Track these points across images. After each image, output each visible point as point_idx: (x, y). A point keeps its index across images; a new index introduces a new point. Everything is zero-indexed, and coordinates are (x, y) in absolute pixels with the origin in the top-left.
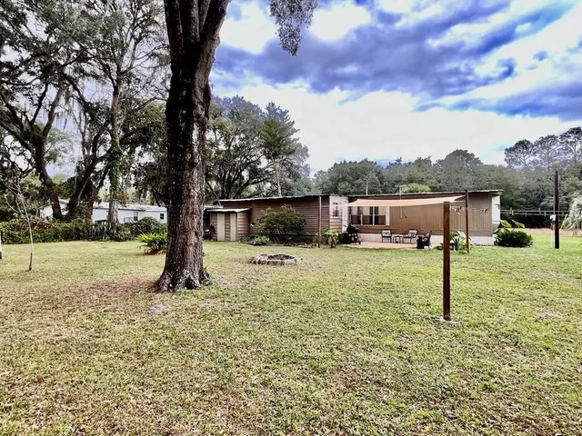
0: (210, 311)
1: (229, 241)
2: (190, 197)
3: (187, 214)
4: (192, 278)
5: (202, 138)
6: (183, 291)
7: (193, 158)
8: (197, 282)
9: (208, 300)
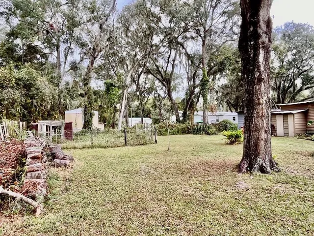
0: (283, 194)
1: (288, 136)
2: (259, 104)
3: (258, 117)
4: (264, 165)
5: (266, 59)
6: (258, 174)
7: (260, 75)
8: (269, 169)
9: (279, 184)
